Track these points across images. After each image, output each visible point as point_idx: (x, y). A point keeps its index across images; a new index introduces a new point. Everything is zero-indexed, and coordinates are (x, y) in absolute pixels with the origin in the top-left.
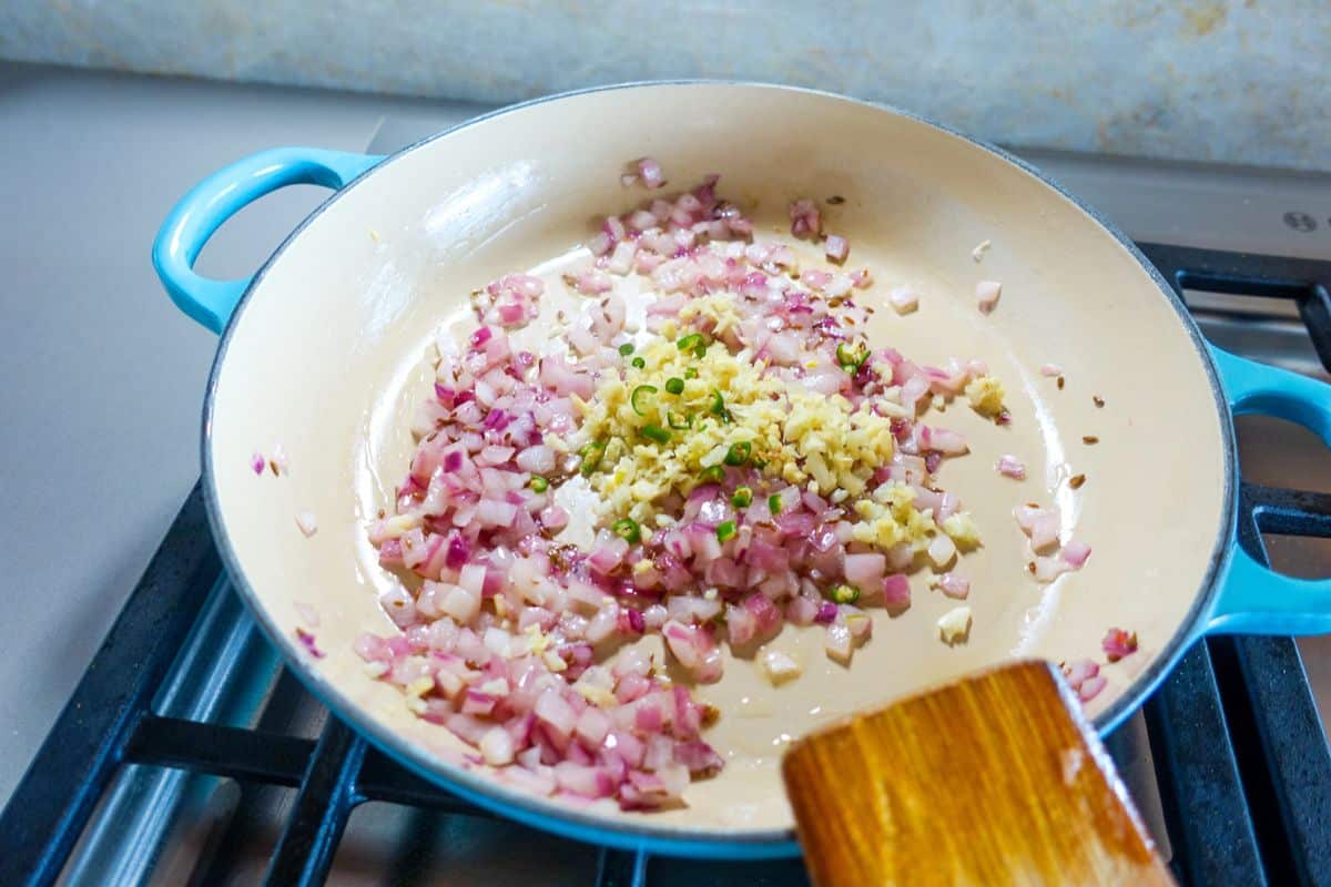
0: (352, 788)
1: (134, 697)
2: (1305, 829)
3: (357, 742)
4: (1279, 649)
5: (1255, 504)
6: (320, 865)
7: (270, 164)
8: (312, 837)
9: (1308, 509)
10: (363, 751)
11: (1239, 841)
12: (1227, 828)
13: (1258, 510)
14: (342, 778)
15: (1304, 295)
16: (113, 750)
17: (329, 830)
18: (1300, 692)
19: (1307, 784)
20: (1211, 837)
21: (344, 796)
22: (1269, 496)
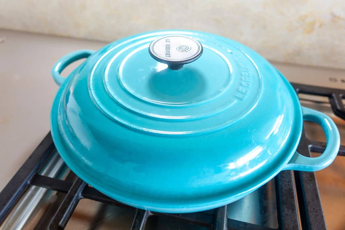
0: (80, 194)
1: (34, 170)
2: (312, 222)
3: (83, 183)
4: (311, 179)
5: (310, 144)
6: (70, 211)
8: (69, 204)
10: (84, 186)
11: (295, 224)
12: (292, 220)
13: (310, 146)
14: (78, 191)
15: (330, 96)
17: (73, 202)
18: (315, 189)
19: (314, 211)
20: (287, 222)
21: (78, 196)
22: (313, 143)
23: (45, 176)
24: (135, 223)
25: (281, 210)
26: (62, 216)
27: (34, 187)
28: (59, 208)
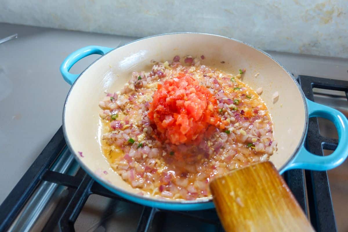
0: (89, 190)
1: (45, 165)
3: (92, 180)
4: (322, 177)
5: (323, 141)
6: (80, 206)
7: (88, 49)
8: (78, 200)
13: (323, 143)
14: (87, 187)
15: (347, 90)
16: (39, 176)
17: (83, 198)
18: (327, 189)
19: (324, 211)
21: (87, 192)
22: (327, 140)
23: (56, 171)
26: (71, 212)
27: (46, 182)
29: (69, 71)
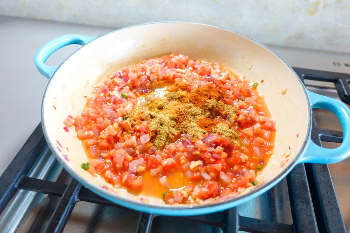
0: (76, 197)
1: (21, 171)
2: (328, 217)
3: (78, 185)
4: (324, 170)
5: (320, 133)
6: (66, 216)
8: (64, 209)
9: (334, 135)
10: (80, 188)
11: (311, 219)
12: (307, 215)
13: (320, 135)
14: (74, 194)
15: (335, 81)
16: (14, 185)
17: (69, 207)
18: (329, 181)
19: (329, 205)
20: (303, 217)
21: (74, 199)
22: (323, 131)
23: (34, 177)
24: (140, 226)
25: (296, 205)
26: (57, 224)
27: (21, 191)
28: (53, 214)
29: (45, 62)
